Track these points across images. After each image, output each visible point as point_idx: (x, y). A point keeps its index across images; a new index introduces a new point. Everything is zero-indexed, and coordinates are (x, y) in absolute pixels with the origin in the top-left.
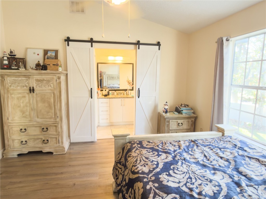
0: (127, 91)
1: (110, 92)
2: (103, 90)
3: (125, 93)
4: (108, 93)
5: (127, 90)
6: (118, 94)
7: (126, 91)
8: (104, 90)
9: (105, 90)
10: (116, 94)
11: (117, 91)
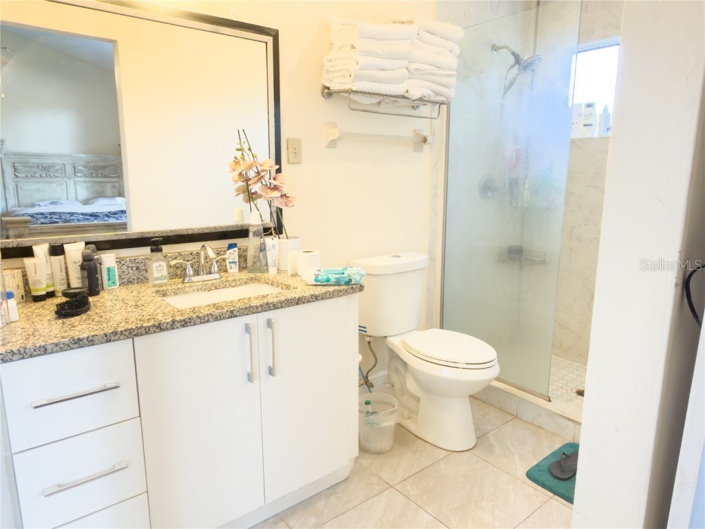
0: (251, 243)
1: (108, 259)
2: (27, 252)
3: (232, 255)
4: (90, 268)
5: (242, 233)
6: (178, 273)
7: (240, 242)
8: (41, 250)
9: (57, 250)
10: (165, 272)
11: (167, 249)
